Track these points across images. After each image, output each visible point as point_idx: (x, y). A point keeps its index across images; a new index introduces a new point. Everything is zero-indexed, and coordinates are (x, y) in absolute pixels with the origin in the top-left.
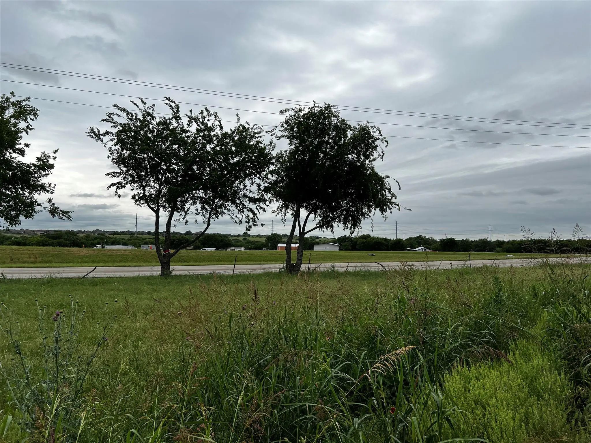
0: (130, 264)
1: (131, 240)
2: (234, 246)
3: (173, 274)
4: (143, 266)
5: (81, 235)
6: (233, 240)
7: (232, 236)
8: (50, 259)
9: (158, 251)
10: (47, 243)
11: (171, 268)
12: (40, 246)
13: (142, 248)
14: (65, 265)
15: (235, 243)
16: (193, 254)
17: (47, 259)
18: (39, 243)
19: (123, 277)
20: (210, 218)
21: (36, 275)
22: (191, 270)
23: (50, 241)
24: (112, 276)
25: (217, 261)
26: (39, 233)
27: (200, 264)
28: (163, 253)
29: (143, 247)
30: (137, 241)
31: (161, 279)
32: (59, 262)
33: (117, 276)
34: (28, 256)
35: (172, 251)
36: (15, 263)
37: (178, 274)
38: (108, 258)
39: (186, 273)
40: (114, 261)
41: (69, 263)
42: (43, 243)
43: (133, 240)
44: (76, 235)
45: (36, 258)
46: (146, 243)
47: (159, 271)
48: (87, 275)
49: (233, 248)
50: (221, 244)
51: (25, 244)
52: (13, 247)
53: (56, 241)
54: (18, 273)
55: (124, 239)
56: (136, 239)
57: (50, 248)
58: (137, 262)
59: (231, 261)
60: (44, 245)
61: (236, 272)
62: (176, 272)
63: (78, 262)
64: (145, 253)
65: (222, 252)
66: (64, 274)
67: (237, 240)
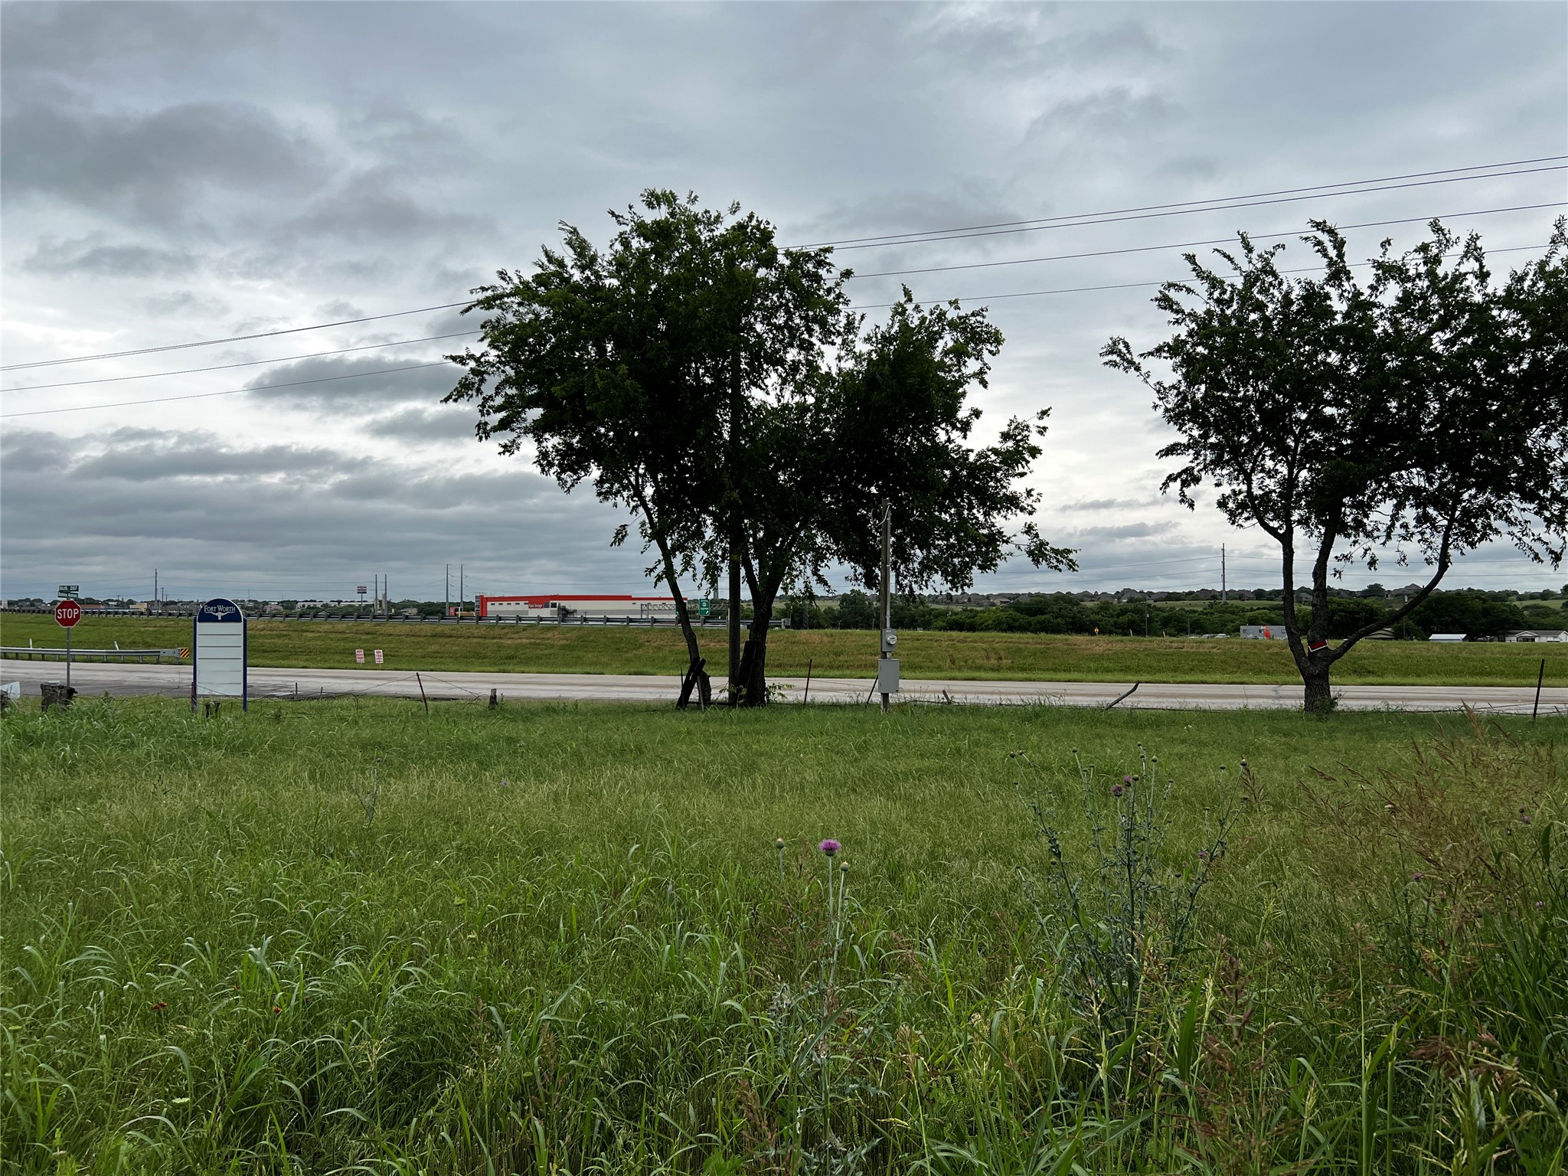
0: (1218, 677)
1: (1212, 614)
2: (1530, 628)
3: (1339, 708)
4: (1252, 683)
5: (1089, 604)
6: (1526, 608)
7: (1521, 598)
8: (1030, 660)
9: (1294, 643)
10: (1017, 624)
11: (1334, 690)
12: (1005, 631)
13: (1242, 635)
14: (1062, 675)
15: (1535, 619)
16: (1393, 651)
17: (1022, 661)
18: (1000, 623)
19: (1205, 711)
20: (1445, 546)
21: (1010, 697)
22: (1393, 699)
23: (1024, 619)
24: (1178, 706)
25: (1472, 674)
26: (997, 602)
27: (1418, 680)
28: (1307, 649)
29: (1244, 631)
30: (1228, 616)
31: (1308, 720)
32: (1048, 670)
33: (1191, 706)
34: (983, 653)
35: (1333, 644)
36: (960, 669)
37: (1356, 708)
38: (1159, 661)
39: (1380, 705)
40: (1175, 670)
41: (1070, 671)
42: (1008, 624)
43: (1216, 615)
44: (1077, 604)
45: (1001, 658)
46: (1253, 622)
47: (1299, 698)
48: (1117, 702)
49: (1528, 634)
50: (1484, 621)
51: (972, 628)
52: (954, 634)
53: (1033, 619)
54: (975, 693)
55: (1195, 612)
56: (1223, 612)
57: (1028, 636)
58: (1236, 672)
59: (1526, 675)
60: (1011, 628)
61: (1544, 709)
62: (1348, 702)
63: (1089, 670)
64: (1255, 647)
65: (1490, 647)
66: (1067, 698)
67: (1543, 607)
